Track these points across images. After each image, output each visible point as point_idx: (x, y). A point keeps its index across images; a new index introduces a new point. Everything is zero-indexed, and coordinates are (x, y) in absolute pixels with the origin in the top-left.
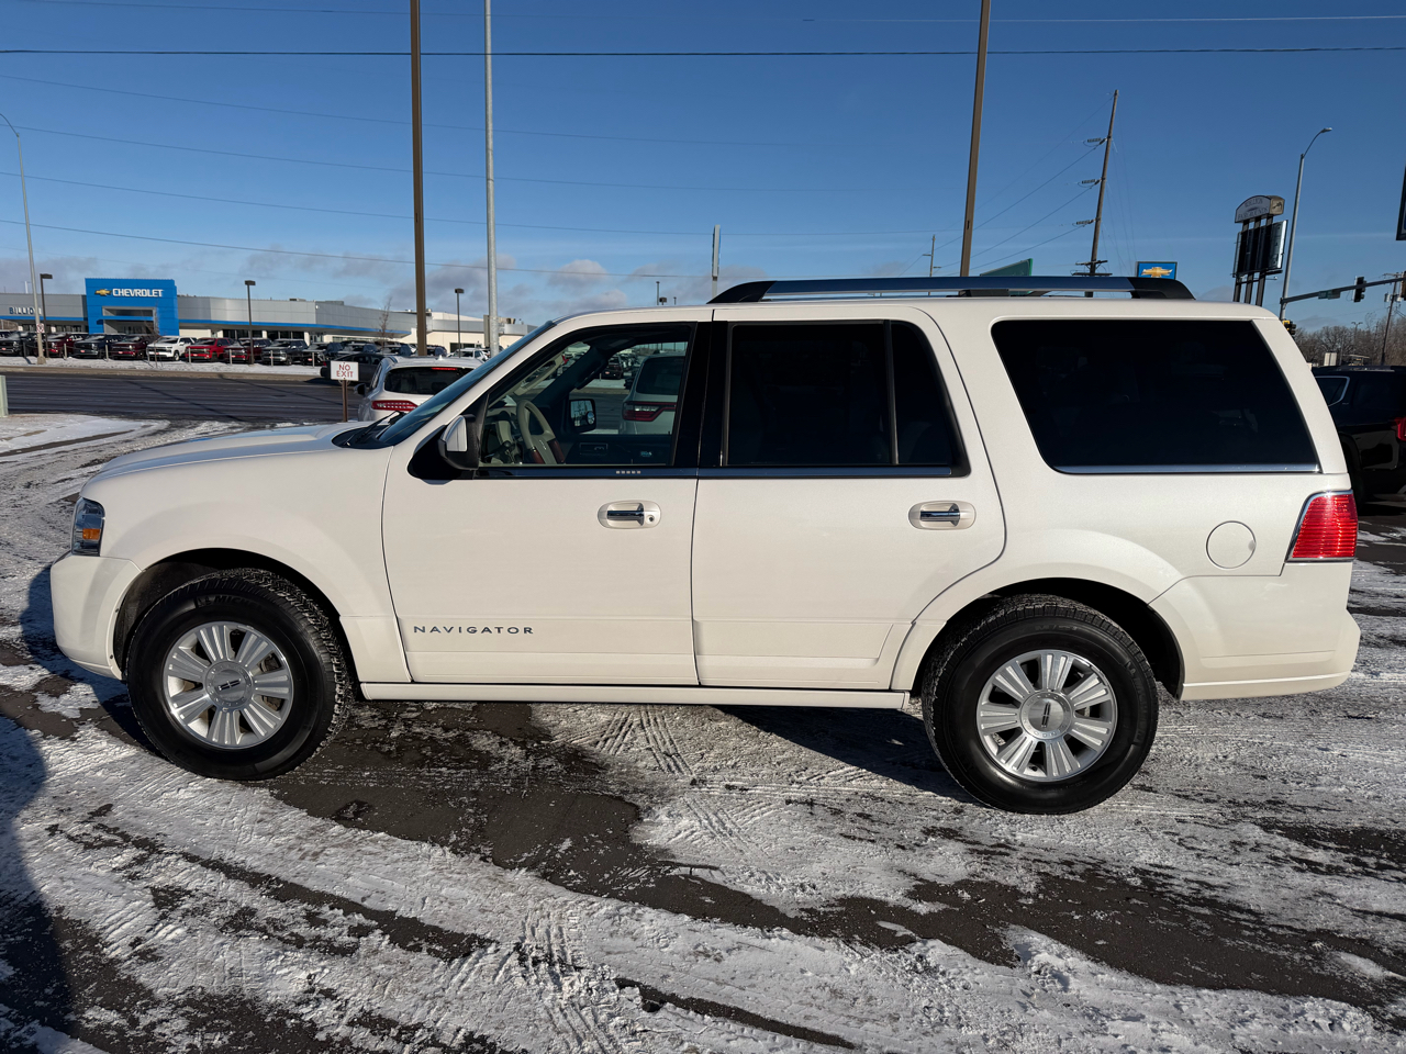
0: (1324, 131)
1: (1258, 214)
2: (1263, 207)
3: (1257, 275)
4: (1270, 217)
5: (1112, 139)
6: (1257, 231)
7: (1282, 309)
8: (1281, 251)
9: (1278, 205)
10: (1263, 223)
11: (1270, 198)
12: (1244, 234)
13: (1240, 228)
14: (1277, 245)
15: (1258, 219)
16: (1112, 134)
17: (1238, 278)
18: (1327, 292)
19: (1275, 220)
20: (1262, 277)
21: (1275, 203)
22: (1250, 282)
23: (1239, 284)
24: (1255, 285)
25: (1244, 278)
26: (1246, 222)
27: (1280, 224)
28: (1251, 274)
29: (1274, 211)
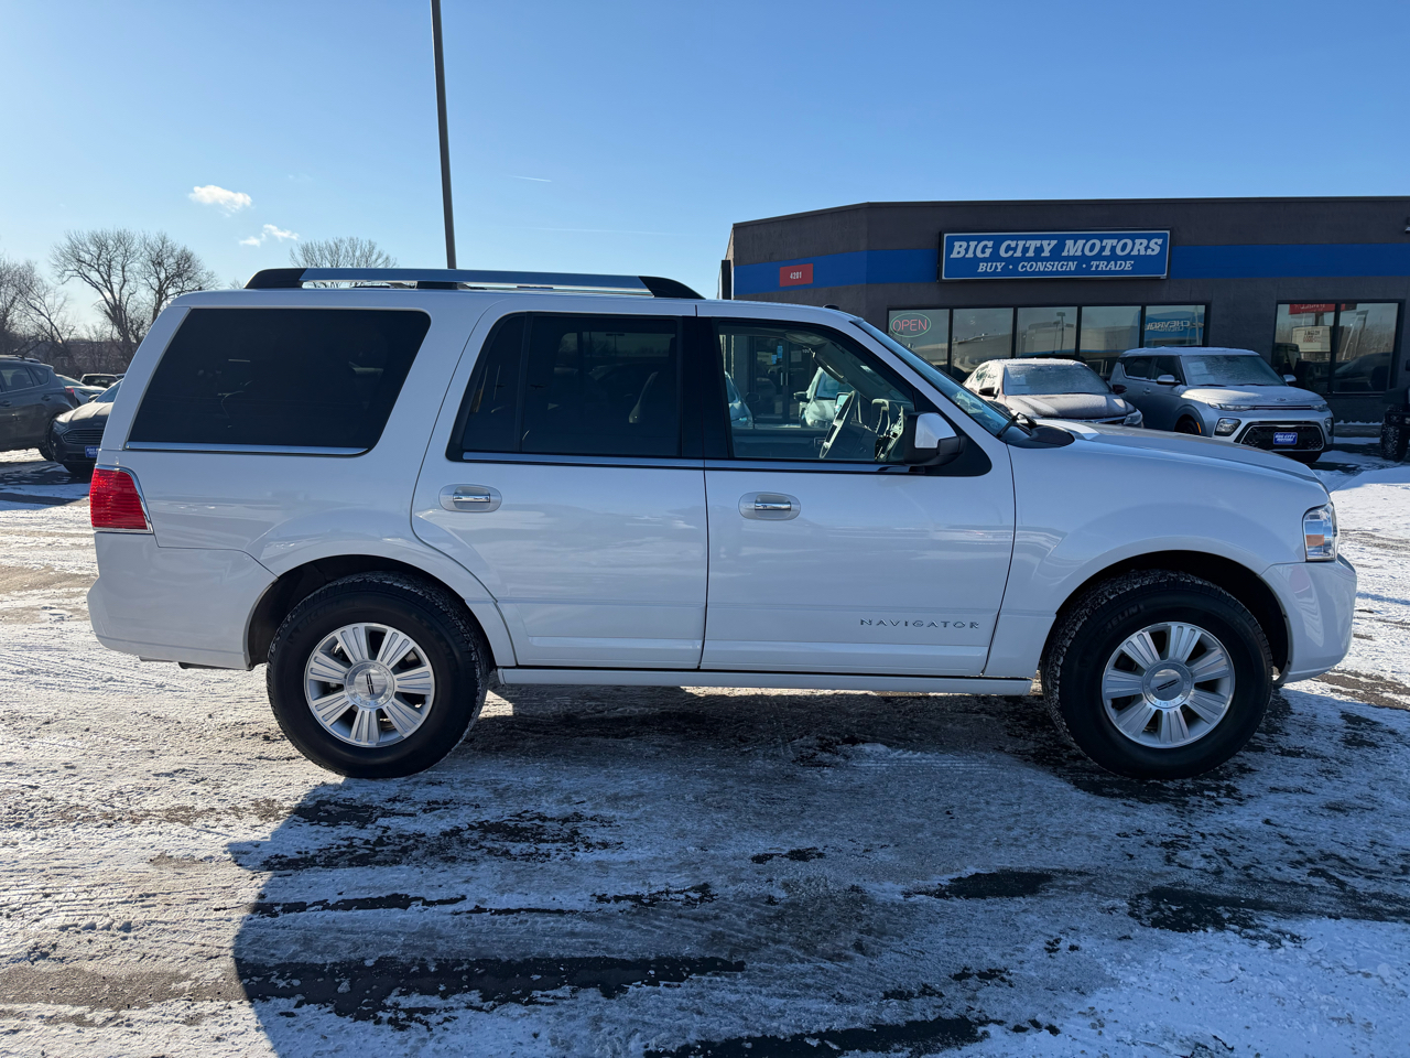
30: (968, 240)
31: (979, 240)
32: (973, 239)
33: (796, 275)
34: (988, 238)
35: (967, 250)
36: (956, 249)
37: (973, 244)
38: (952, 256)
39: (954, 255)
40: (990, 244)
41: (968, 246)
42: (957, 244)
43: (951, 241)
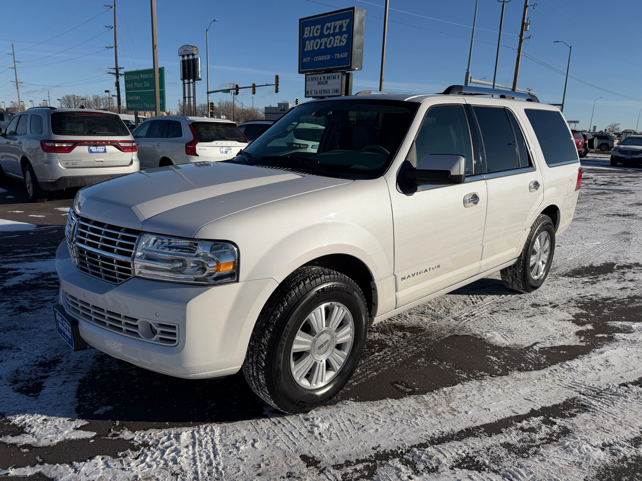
0: (214, 20)
1: (188, 53)
2: (190, 50)
3: (191, 80)
4: (193, 55)
5: (116, 7)
6: (189, 60)
7: (208, 96)
8: (200, 71)
9: (196, 50)
10: (191, 57)
11: (192, 47)
12: (183, 62)
13: (181, 58)
14: (198, 67)
15: (188, 55)
16: (116, 4)
17: (183, 81)
18: (225, 90)
19: (196, 57)
20: (194, 81)
21: (195, 49)
22: (189, 83)
23: (184, 84)
24: (191, 85)
25: (186, 81)
26: (183, 56)
27: (198, 59)
28: (189, 80)
29: (195, 53)
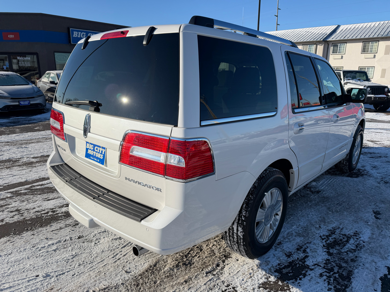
30: (78, 31)
31: (81, 32)
32: (80, 31)
33: (12, 36)
34: (84, 32)
35: (78, 35)
36: (74, 34)
37: (80, 33)
38: (73, 36)
39: (74, 36)
40: (85, 34)
41: (78, 34)
42: (75, 32)
43: (73, 31)
